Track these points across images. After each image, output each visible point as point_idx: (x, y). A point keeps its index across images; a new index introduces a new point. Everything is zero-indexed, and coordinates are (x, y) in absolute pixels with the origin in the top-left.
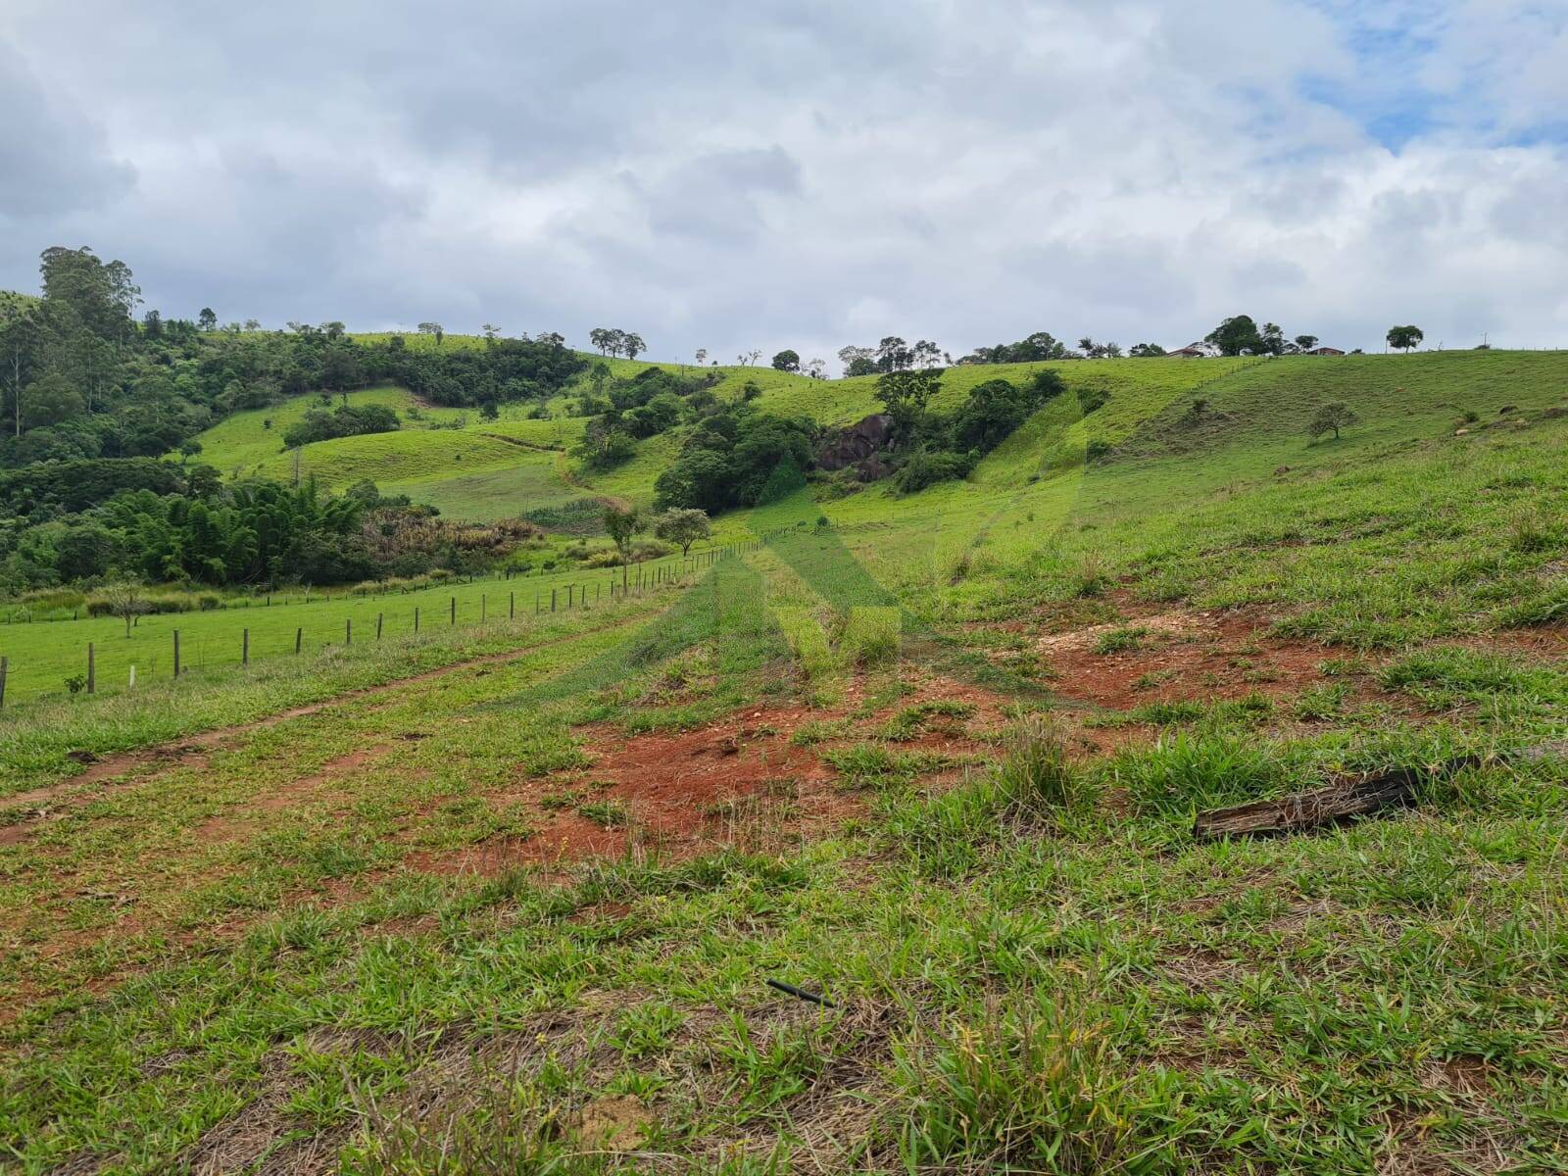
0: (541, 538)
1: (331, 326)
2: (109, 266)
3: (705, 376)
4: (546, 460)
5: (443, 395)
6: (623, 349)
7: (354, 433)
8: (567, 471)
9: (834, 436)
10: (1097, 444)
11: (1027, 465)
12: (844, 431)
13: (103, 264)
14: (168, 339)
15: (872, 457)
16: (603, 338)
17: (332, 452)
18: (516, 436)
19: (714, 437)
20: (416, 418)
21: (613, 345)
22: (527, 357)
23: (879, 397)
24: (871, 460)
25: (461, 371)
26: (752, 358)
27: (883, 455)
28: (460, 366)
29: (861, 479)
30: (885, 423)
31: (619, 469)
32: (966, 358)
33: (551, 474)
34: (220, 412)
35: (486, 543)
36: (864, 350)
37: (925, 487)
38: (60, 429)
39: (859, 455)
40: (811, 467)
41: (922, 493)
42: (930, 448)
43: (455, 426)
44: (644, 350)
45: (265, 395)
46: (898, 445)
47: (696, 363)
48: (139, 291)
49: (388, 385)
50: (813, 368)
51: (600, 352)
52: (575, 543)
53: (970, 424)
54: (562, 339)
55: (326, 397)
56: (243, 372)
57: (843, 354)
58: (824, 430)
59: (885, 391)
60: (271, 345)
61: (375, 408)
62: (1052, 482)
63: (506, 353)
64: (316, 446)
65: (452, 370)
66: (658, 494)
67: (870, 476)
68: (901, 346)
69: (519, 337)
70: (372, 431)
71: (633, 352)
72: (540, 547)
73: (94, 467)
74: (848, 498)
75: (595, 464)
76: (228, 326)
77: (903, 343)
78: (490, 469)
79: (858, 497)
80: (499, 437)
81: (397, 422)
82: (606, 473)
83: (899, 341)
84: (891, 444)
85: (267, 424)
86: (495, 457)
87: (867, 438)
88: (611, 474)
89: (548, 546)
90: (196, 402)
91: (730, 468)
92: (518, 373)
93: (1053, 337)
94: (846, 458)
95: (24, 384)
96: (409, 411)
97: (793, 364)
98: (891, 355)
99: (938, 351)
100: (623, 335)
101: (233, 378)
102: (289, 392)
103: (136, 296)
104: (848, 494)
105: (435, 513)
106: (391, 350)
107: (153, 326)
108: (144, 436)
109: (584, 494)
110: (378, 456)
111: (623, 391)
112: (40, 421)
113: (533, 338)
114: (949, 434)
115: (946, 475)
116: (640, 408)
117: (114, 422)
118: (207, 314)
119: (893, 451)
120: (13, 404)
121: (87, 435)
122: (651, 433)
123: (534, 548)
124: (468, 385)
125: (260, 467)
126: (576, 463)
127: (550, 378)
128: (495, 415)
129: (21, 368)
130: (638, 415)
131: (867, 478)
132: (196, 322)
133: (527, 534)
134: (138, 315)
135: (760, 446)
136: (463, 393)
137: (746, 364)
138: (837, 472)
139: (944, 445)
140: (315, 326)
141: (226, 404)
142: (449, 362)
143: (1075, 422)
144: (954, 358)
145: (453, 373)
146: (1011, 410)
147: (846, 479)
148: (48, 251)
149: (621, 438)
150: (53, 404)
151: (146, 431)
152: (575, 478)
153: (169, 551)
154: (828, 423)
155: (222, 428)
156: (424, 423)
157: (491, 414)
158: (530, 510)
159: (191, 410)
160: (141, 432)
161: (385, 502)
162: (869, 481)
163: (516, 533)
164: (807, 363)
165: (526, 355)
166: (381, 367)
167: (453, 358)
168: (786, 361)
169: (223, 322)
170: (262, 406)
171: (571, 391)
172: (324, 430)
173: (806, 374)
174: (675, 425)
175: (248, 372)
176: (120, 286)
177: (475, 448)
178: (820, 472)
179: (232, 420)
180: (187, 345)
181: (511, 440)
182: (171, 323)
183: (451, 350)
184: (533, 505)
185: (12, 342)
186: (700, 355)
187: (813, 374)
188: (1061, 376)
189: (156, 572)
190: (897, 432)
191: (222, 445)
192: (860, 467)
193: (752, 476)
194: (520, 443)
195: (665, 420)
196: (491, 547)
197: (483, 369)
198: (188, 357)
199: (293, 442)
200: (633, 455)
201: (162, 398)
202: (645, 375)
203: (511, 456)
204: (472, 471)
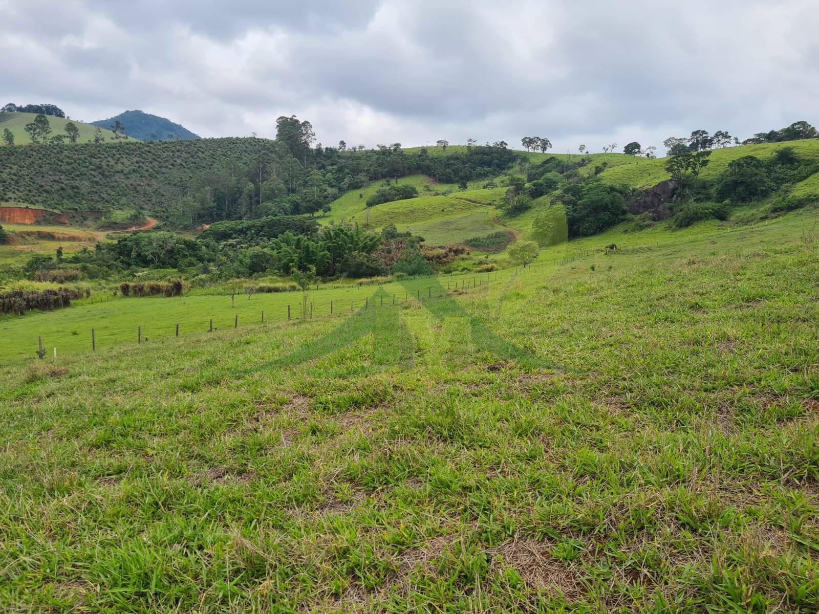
0: (468, 254)
1: (395, 145)
2: (303, 123)
3: (580, 160)
4: (486, 211)
5: (444, 177)
6: (539, 147)
7: (398, 199)
8: (495, 216)
9: (640, 193)
10: (810, 195)
11: (762, 209)
12: (646, 191)
13: (301, 123)
14: (325, 157)
15: (661, 206)
16: (528, 142)
17: (384, 210)
18: (473, 198)
19: (569, 197)
20: (429, 190)
21: (534, 145)
22: (487, 155)
23: (668, 170)
24: (660, 208)
25: (453, 165)
26: (611, 148)
27: (667, 205)
28: (452, 162)
29: (654, 220)
30: (671, 185)
31: (521, 215)
32: (749, 140)
33: (487, 218)
34: (342, 191)
35: (439, 257)
36: (680, 139)
37: (692, 224)
38: (275, 202)
39: (654, 205)
40: (624, 212)
41: (689, 227)
42: (697, 200)
43: (444, 194)
44: (551, 147)
45: (362, 182)
46: (679, 198)
47: (578, 153)
48: (315, 135)
49: (418, 174)
50: (648, 151)
51: (527, 150)
52: (482, 257)
53: (726, 184)
54: (506, 144)
55: (388, 181)
56: (353, 171)
57: (667, 143)
58: (634, 191)
59: (672, 166)
60: (368, 157)
61: (406, 187)
62: (774, 221)
63: (477, 153)
64: (379, 207)
65: (449, 164)
66: (534, 229)
67: (659, 217)
68: (704, 135)
69: (484, 145)
70: (406, 198)
71: (544, 149)
72: (466, 259)
73: (279, 220)
74: (644, 231)
75: (509, 213)
76: (351, 148)
77: (707, 133)
78: (458, 216)
79: (650, 230)
80: (464, 199)
81: (416, 193)
82: (514, 217)
83: (704, 132)
84: (674, 198)
85: (361, 196)
86: (460, 210)
87: (660, 195)
88: (517, 218)
89: (471, 259)
90: (332, 187)
91: (575, 214)
92: (482, 164)
93: (809, 123)
94: (646, 207)
95: (263, 181)
96: (426, 187)
97: (637, 150)
98: (698, 141)
99: (730, 137)
100: (540, 140)
101: (348, 174)
102: (372, 180)
103: (313, 137)
104: (644, 228)
105: (423, 240)
106: (420, 156)
107: (319, 150)
108: (308, 204)
109: (501, 229)
110: (404, 211)
111: (534, 171)
112: (268, 198)
113: (491, 145)
114: (713, 191)
115: (706, 217)
116: (536, 181)
117: (298, 198)
118: (342, 143)
119: (675, 202)
120: (259, 191)
121: (286, 204)
122: (541, 195)
123: (463, 259)
124: (456, 172)
125: (353, 217)
126: (499, 212)
127: (498, 166)
128: (466, 187)
129: (262, 174)
130: (534, 185)
131: (657, 218)
132: (338, 148)
133: (462, 251)
134: (313, 146)
135: (592, 202)
136: (453, 176)
137: (607, 152)
138: (639, 216)
139: (708, 198)
140: (388, 146)
141: (345, 187)
142: (448, 161)
143: (801, 181)
144: (741, 140)
145: (448, 165)
146: (756, 174)
147: (644, 220)
148: (279, 118)
149: (524, 198)
150: (272, 190)
151: (309, 201)
152: (497, 220)
153: (292, 261)
154: (638, 187)
155: (342, 200)
156: (431, 193)
157: (464, 187)
158: (469, 238)
159: (330, 191)
160: (307, 202)
161: (400, 235)
162: (658, 221)
163: (457, 252)
164: (645, 150)
165: (487, 154)
166: (414, 165)
167: (449, 158)
168: (632, 148)
169: (349, 147)
170: (360, 187)
171: (509, 172)
172: (384, 198)
173: (643, 155)
174: (556, 190)
175: (355, 171)
176: (307, 133)
177: (452, 205)
178: (629, 216)
179: (348, 194)
180: (333, 159)
181: (470, 201)
182: (327, 149)
183: (449, 154)
184: (471, 236)
185: (259, 162)
186: (581, 148)
187: (648, 155)
188: (796, 151)
189: (286, 271)
190: (679, 191)
191: (341, 207)
192: (654, 212)
193: (587, 219)
194: (474, 202)
195: (550, 187)
196: (440, 259)
197: (464, 163)
198: (332, 165)
199: (370, 204)
200: (530, 207)
201: (317, 186)
202: (547, 162)
203: (469, 209)
204: (446, 218)
